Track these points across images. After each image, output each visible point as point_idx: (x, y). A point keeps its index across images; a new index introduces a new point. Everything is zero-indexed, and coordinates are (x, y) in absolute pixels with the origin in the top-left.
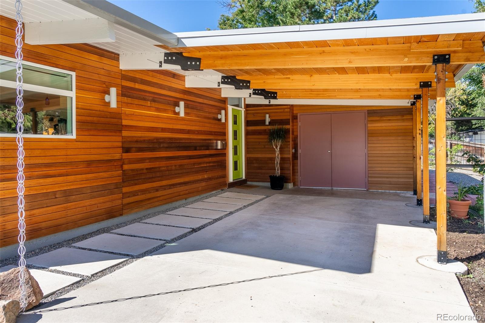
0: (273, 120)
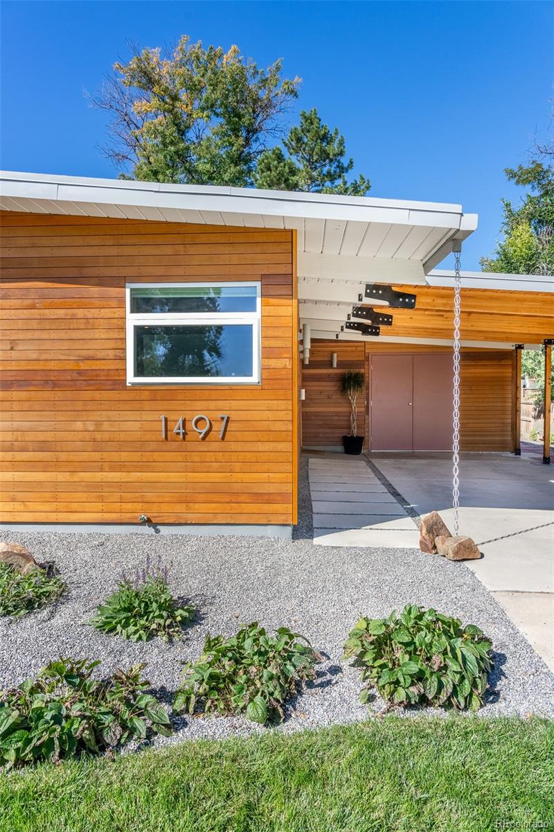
0: (341, 361)
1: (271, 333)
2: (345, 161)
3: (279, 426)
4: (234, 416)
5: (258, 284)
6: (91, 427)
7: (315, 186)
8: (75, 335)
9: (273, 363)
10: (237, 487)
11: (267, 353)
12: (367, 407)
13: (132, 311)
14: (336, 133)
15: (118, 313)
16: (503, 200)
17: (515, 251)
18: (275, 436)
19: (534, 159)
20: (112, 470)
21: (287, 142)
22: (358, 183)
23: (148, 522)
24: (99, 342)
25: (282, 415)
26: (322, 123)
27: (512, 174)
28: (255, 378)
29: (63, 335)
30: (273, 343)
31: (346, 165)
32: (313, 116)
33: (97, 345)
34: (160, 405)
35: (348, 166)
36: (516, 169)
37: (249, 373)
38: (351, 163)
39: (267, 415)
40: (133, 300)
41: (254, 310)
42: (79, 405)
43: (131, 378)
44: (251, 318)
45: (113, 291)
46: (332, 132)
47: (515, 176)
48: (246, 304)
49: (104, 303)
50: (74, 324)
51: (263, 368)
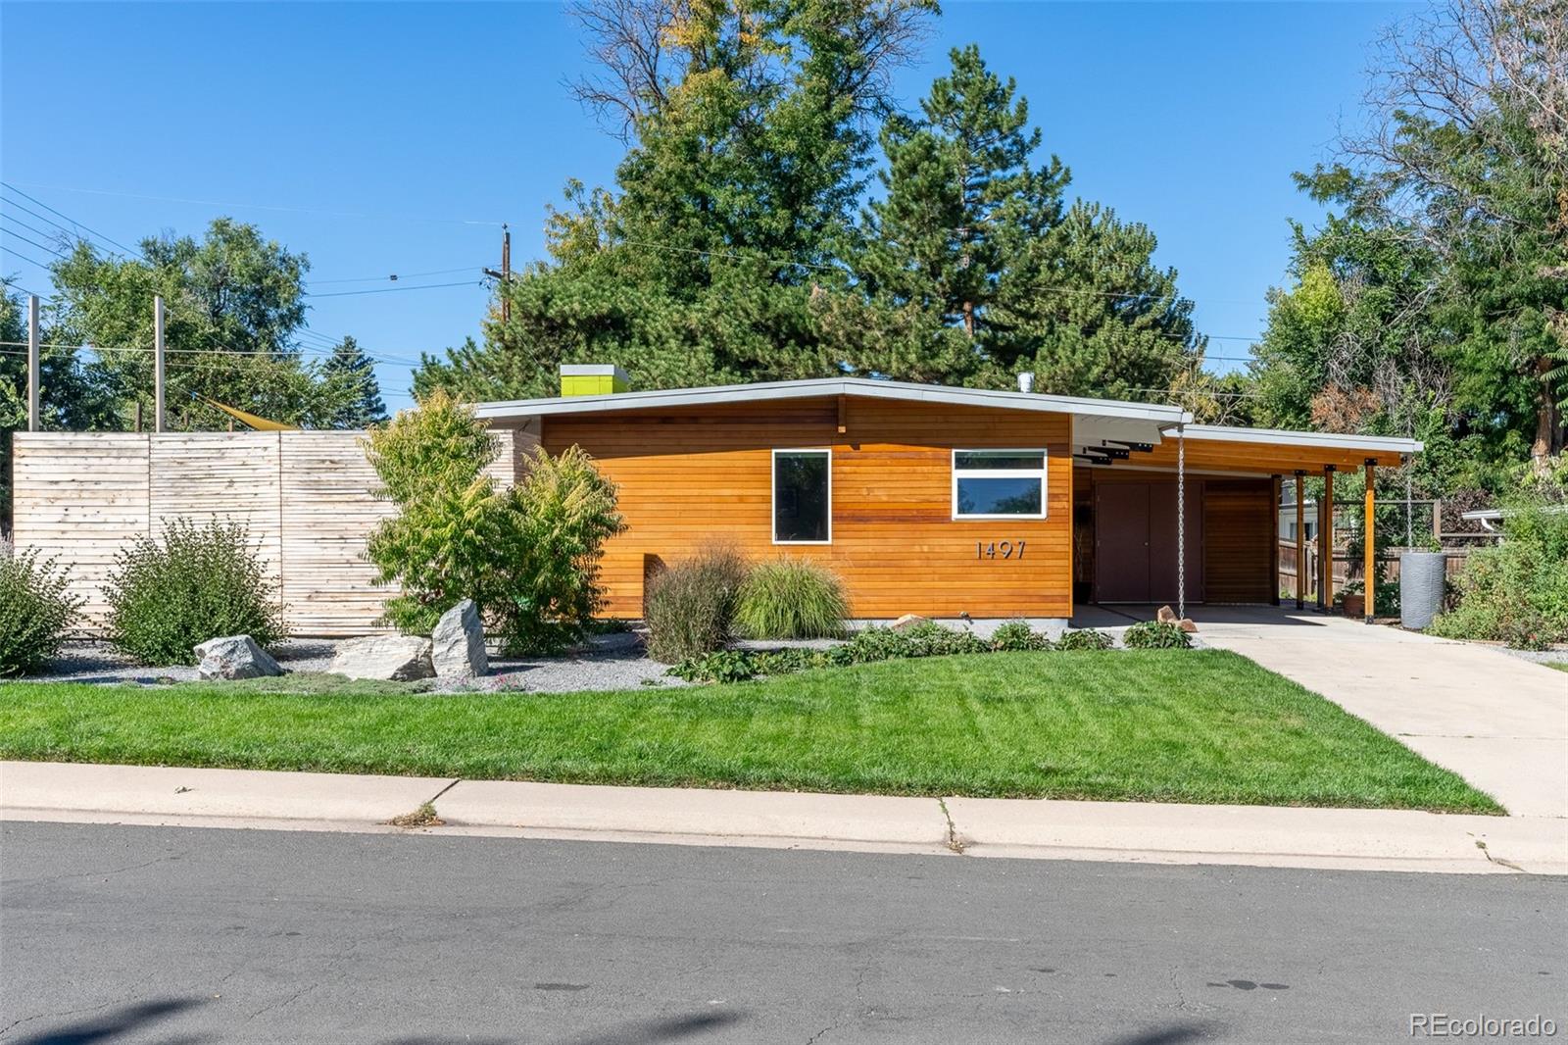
1: (1054, 484)
2: (1026, 133)
3: (1059, 548)
4: (1028, 541)
5: (1045, 451)
6: (926, 549)
7: (976, 176)
8: (915, 484)
9: (1056, 505)
10: (1030, 592)
11: (1052, 497)
12: (1094, 548)
13: (957, 468)
14: (1012, 87)
15: (947, 469)
16: (1290, 220)
17: (1307, 310)
18: (1058, 556)
19: (1337, 161)
20: (940, 580)
21: (929, 105)
22: (1050, 171)
23: (967, 617)
24: (930, 490)
25: (1062, 541)
26: (987, 69)
27: (1304, 182)
28: (1043, 515)
29: (906, 484)
30: (1056, 491)
31: (1027, 140)
32: (971, 58)
33: (931, 491)
34: (978, 534)
35: (1032, 142)
36: (1310, 173)
37: (1039, 512)
38: (1038, 135)
39: (1051, 541)
40: (957, 460)
41: (1042, 468)
42: (918, 534)
43: (955, 515)
44: (1041, 474)
45: (942, 452)
46: (1005, 85)
47: (1309, 184)
48: (1036, 463)
49: (937, 462)
50: (914, 477)
51: (1049, 508)
